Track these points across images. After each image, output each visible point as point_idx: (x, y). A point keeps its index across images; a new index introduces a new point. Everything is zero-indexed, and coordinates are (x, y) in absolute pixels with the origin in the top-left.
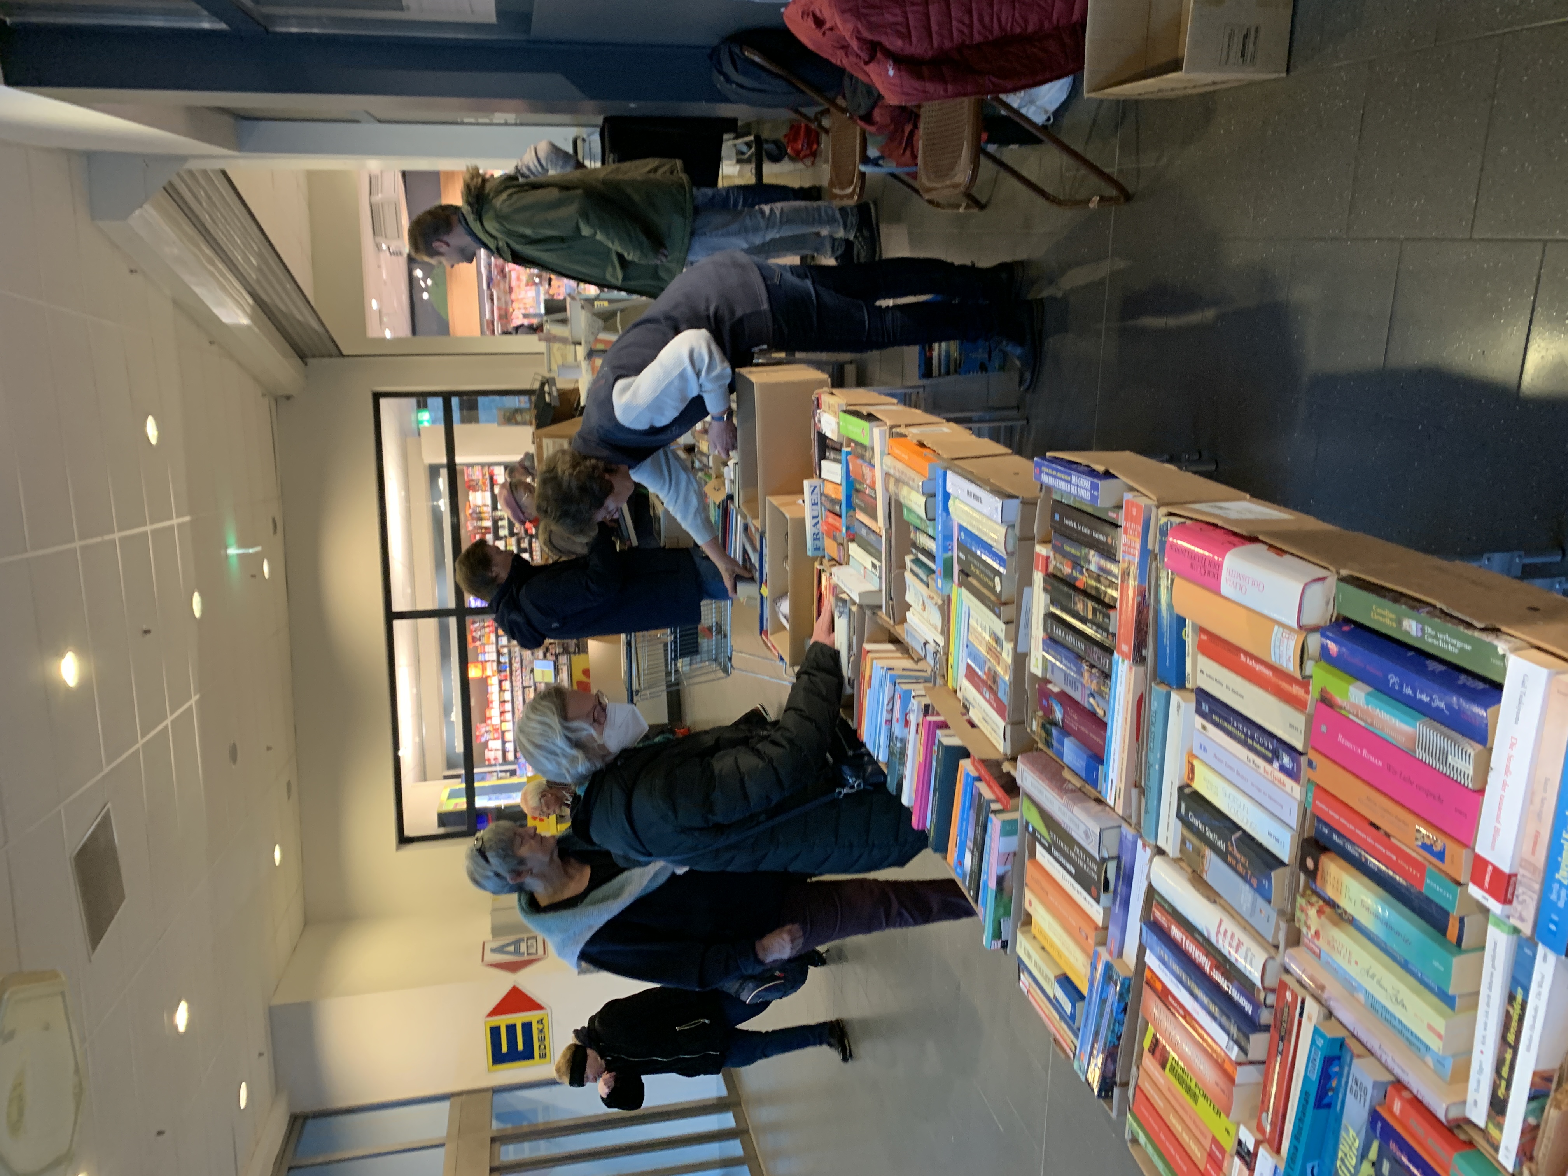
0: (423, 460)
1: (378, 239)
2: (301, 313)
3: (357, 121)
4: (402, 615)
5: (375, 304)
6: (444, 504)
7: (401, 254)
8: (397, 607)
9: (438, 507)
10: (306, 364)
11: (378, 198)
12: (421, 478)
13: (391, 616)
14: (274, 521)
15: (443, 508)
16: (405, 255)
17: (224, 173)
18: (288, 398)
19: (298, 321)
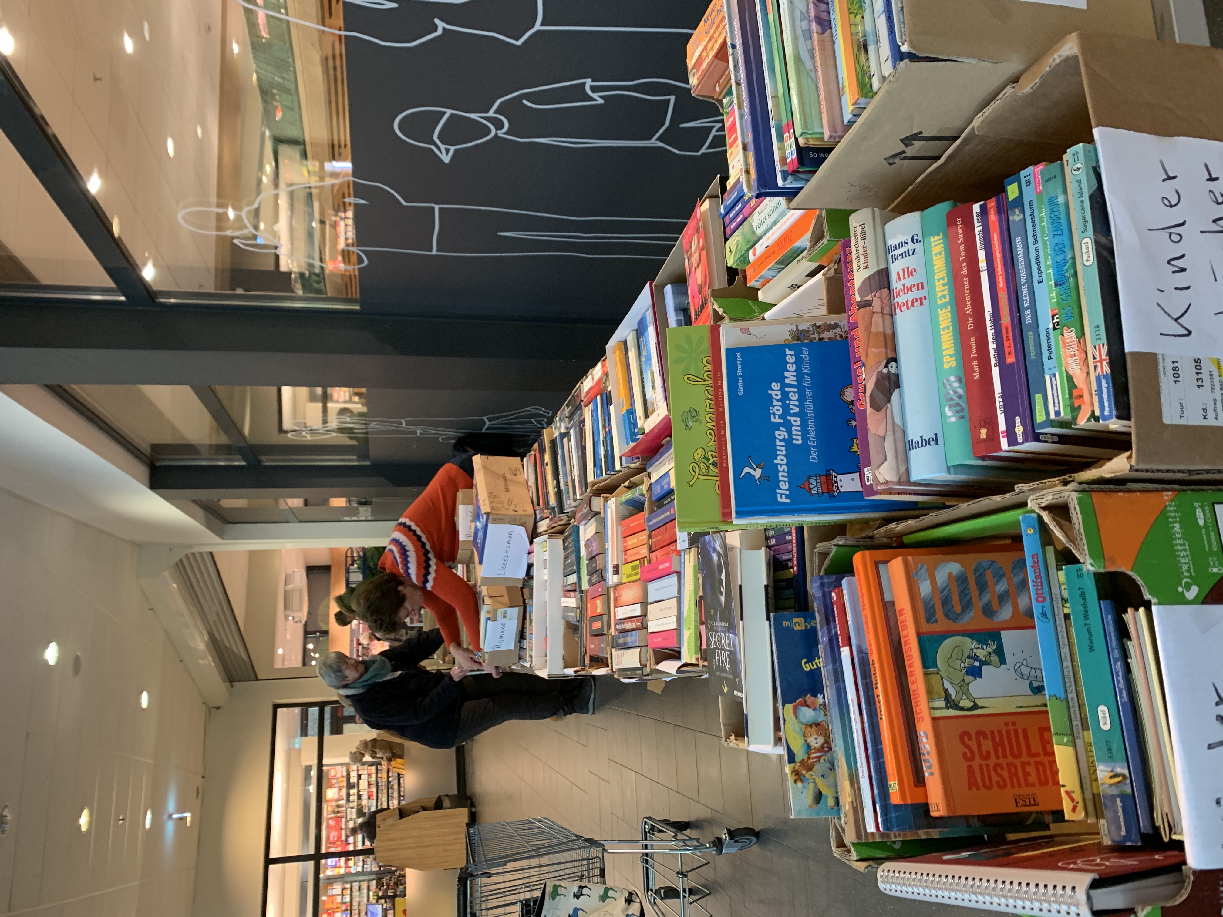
0: (300, 763)
1: (288, 612)
2: (237, 648)
3: (288, 522)
4: (276, 861)
5: (280, 651)
6: (312, 788)
7: (301, 622)
8: (274, 854)
9: (309, 790)
10: (232, 686)
11: (289, 587)
12: (299, 776)
13: (269, 861)
14: (198, 788)
15: (311, 791)
16: (303, 623)
17: (211, 553)
18: (218, 708)
19: (234, 653)
